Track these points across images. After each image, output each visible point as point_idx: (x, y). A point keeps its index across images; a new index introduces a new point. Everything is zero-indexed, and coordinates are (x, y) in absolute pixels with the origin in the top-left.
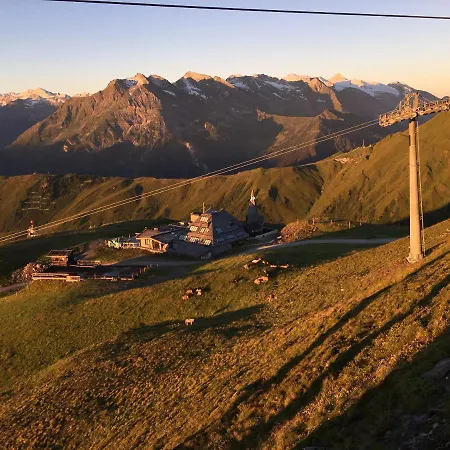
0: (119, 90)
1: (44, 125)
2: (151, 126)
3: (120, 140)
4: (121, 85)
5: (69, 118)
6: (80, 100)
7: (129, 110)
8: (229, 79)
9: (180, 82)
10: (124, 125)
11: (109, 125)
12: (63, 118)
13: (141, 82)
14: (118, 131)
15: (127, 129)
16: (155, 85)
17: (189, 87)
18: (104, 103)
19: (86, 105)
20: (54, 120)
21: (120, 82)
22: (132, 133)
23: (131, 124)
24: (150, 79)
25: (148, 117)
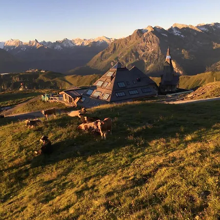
0: (138, 34)
1: (103, 53)
2: (154, 52)
3: (138, 59)
4: (140, 32)
5: (114, 49)
6: (121, 40)
7: (143, 44)
8: (197, 27)
9: (171, 29)
10: (140, 52)
11: (133, 52)
12: (112, 50)
13: (150, 30)
14: (137, 55)
15: (141, 53)
16: (157, 31)
17: (175, 31)
18: (131, 41)
19: (123, 43)
20: (108, 50)
21: (139, 30)
22: (144, 56)
23: (143, 51)
24: (155, 28)
25: (153, 47)
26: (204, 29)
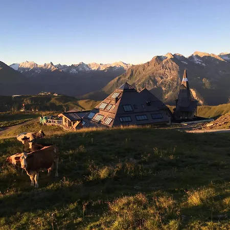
0: (157, 61)
1: (119, 79)
2: (173, 80)
3: (155, 87)
4: (159, 59)
5: (132, 75)
6: (139, 66)
7: (162, 71)
8: (220, 56)
9: (191, 57)
10: (158, 79)
11: (151, 79)
12: (129, 75)
13: (169, 57)
14: (155, 82)
15: (160, 81)
16: (177, 59)
17: (196, 59)
18: (149, 68)
19: (141, 69)
20: (125, 76)
21: (158, 57)
22: (162, 83)
23: (162, 78)
24: (174, 55)
25: (171, 75)
26: (227, 58)
